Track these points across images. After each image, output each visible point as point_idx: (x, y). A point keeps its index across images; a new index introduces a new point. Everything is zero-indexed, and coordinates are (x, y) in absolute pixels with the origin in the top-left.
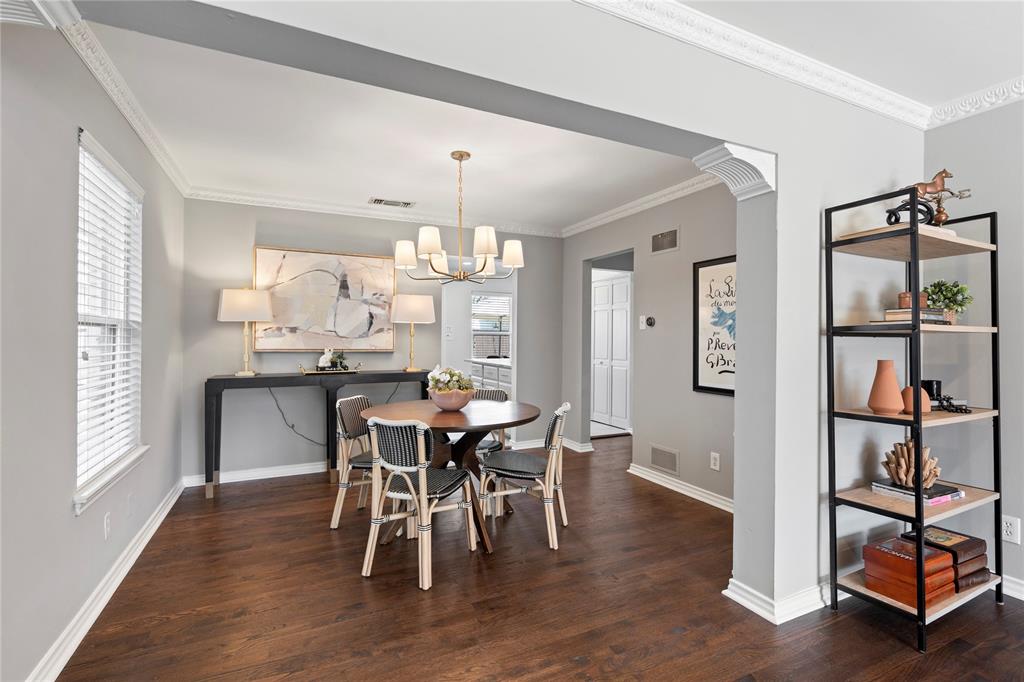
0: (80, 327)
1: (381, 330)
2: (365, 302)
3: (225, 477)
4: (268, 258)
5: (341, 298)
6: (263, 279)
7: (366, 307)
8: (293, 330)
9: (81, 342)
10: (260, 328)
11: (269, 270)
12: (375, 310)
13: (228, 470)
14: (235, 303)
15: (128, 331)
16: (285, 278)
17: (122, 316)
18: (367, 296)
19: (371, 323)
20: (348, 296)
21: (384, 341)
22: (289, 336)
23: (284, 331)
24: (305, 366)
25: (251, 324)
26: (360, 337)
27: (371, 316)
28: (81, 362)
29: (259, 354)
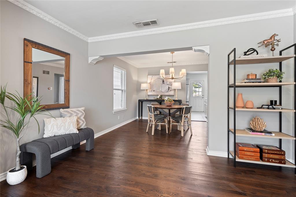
0: (114, 90)
1: (171, 91)
2: (168, 84)
3: (143, 118)
4: (150, 77)
5: (163, 84)
6: (149, 81)
7: (168, 85)
8: (154, 91)
9: (114, 92)
10: (148, 90)
11: (150, 79)
12: (170, 86)
13: (144, 117)
14: (144, 86)
15: (124, 91)
16: (152, 81)
17: (124, 89)
18: (168, 83)
19: (169, 89)
20: (164, 83)
21: (172, 93)
22: (153, 92)
23: (152, 91)
24: (156, 98)
25: (146, 90)
26: (167, 92)
27: (169, 87)
28: (114, 95)
29: (149, 95)
